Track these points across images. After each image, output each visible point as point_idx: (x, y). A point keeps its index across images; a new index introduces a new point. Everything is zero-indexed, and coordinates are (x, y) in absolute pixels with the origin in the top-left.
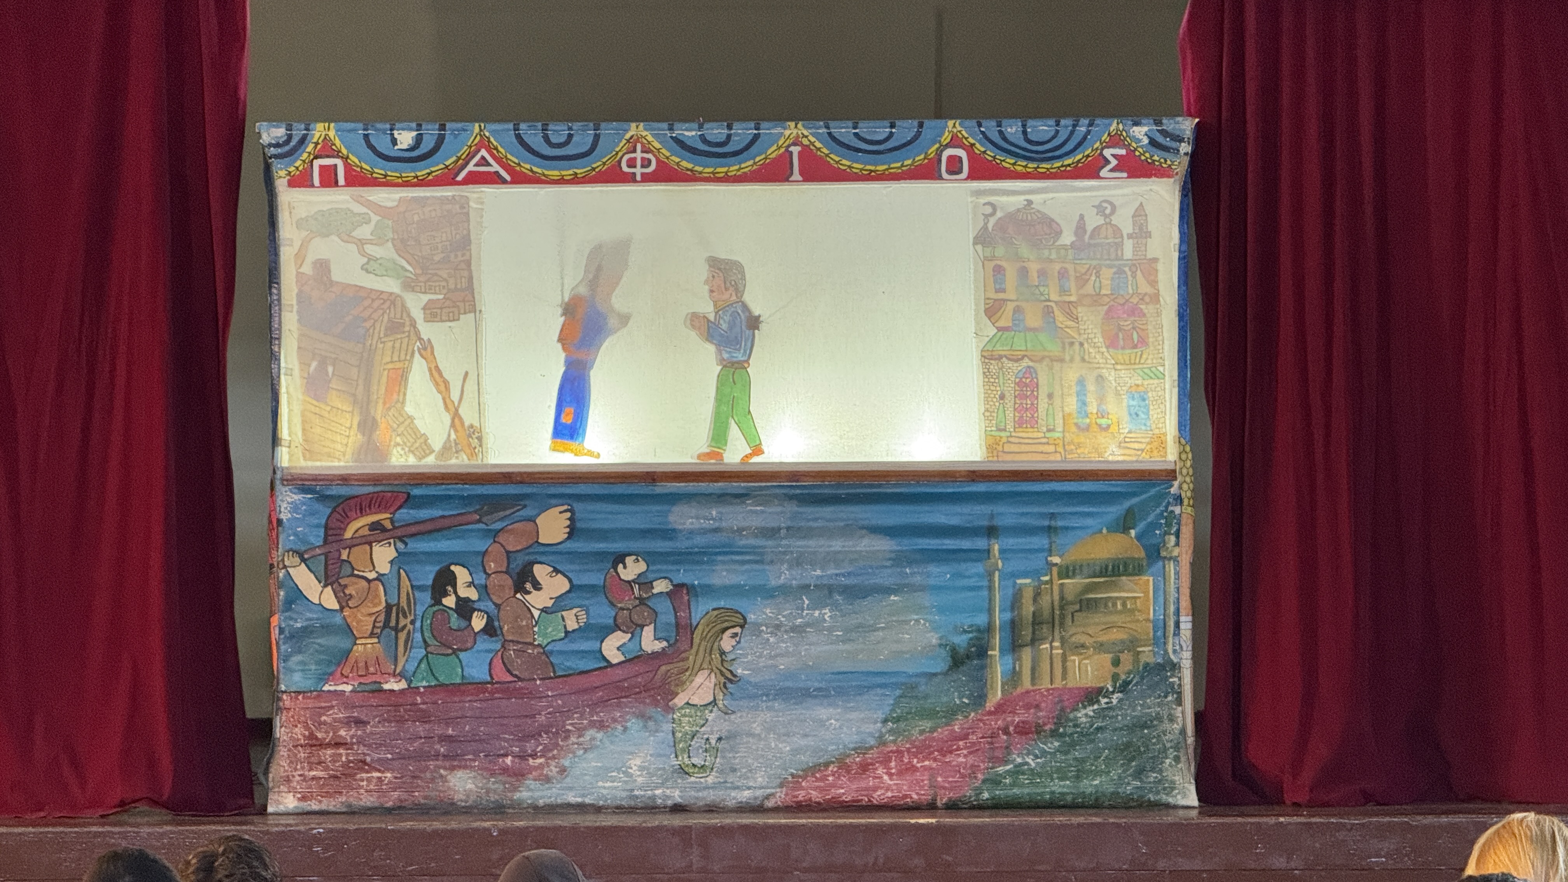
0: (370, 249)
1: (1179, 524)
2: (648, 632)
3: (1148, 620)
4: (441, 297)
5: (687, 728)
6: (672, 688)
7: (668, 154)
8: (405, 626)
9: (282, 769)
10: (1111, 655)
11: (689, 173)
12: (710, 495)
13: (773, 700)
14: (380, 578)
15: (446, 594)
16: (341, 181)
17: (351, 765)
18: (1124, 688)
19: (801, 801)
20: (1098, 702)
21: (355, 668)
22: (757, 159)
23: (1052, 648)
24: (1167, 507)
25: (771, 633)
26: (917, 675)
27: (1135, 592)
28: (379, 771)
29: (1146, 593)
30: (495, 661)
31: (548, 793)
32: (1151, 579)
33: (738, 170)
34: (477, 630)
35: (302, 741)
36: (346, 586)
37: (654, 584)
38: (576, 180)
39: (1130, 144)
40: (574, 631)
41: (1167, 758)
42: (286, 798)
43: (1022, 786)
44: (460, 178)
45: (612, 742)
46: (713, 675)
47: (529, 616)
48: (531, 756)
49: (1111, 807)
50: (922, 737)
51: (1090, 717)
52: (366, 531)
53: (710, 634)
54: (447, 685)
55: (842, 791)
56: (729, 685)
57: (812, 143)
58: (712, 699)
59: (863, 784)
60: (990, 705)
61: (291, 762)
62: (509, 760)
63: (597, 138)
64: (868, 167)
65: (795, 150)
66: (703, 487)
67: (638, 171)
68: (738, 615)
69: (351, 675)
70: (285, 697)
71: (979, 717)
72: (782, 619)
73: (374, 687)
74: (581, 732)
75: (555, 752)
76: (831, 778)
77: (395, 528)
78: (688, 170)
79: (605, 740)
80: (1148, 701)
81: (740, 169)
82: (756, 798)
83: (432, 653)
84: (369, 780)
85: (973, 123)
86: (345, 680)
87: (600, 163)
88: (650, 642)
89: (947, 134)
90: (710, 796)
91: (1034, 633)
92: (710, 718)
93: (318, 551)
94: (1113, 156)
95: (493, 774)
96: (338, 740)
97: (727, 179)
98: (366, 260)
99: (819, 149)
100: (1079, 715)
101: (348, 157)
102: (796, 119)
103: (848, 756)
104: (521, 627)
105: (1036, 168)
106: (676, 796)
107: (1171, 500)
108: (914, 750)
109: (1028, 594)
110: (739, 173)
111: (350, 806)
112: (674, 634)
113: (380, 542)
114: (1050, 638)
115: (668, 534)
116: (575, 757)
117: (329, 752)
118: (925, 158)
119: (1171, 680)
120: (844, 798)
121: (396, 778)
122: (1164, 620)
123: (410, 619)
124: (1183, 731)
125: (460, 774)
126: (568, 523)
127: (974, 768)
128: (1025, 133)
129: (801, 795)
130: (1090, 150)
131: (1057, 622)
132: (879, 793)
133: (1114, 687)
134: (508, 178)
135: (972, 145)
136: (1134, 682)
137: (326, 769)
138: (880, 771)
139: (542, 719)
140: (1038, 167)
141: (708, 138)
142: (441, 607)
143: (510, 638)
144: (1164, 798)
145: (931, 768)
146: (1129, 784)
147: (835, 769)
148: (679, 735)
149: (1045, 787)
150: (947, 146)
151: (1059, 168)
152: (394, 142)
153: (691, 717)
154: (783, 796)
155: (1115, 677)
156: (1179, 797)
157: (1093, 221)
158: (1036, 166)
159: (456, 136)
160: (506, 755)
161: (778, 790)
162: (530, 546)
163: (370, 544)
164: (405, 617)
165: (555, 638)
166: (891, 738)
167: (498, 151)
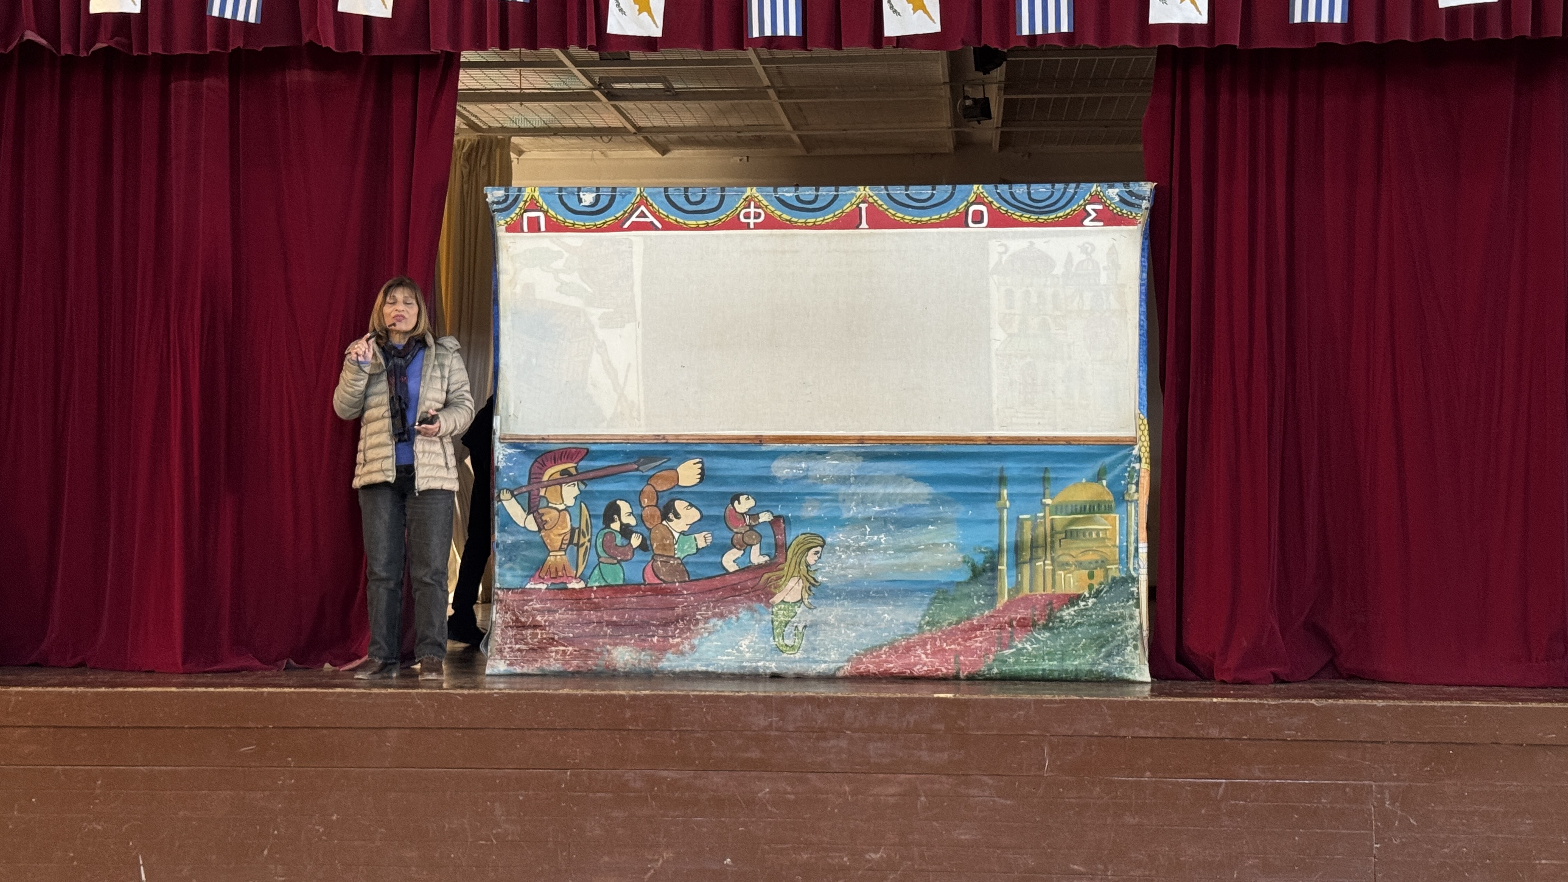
0: (562, 276)
1: (1138, 476)
2: (755, 549)
3: (1115, 546)
4: (611, 310)
5: (782, 618)
6: (772, 590)
7: (773, 209)
8: (583, 544)
9: (496, 644)
10: (1087, 571)
11: (788, 222)
12: (800, 452)
13: (844, 599)
14: (567, 509)
15: (613, 521)
16: (543, 228)
17: (544, 641)
18: (1097, 594)
19: (862, 672)
20: (1078, 605)
21: (549, 573)
22: (837, 213)
23: (1044, 564)
24: (1129, 464)
25: (843, 551)
26: (946, 584)
27: (1106, 525)
28: (564, 646)
29: (1114, 526)
30: (647, 568)
31: (682, 663)
32: (1118, 516)
33: (823, 221)
34: (634, 546)
35: (511, 624)
36: (543, 515)
37: (760, 515)
38: (708, 227)
39: (1105, 202)
40: (703, 548)
41: (1128, 646)
42: (499, 664)
43: (1022, 664)
44: (626, 226)
45: (729, 628)
46: (801, 581)
47: (671, 537)
48: (671, 637)
49: (1087, 681)
50: (949, 628)
51: (1072, 615)
52: (558, 476)
53: (799, 552)
54: (612, 586)
55: (891, 665)
56: (812, 588)
57: (876, 201)
58: (800, 598)
59: (907, 661)
60: (999, 605)
61: (503, 638)
62: (655, 639)
63: (723, 197)
64: (916, 219)
65: (864, 206)
66: (795, 446)
67: (752, 221)
68: (820, 539)
69: (546, 577)
70: (499, 592)
71: (991, 614)
72: (851, 542)
73: (561, 586)
74: (707, 620)
75: (688, 634)
76: (884, 656)
77: (578, 474)
78: (787, 220)
79: (725, 628)
80: (1115, 604)
81: (824, 220)
82: (830, 670)
83: (603, 563)
84: (557, 652)
85: (991, 187)
86: (542, 580)
87: (724, 216)
88: (757, 557)
89: (972, 194)
90: (798, 668)
91: (1031, 554)
92: (798, 612)
93: (524, 489)
94: (1094, 210)
95: (643, 650)
96: (537, 624)
97: (815, 227)
98: (559, 284)
99: (881, 206)
100: (1064, 614)
101: (547, 211)
102: (865, 184)
103: (897, 640)
104: (665, 545)
105: (1037, 219)
106: (773, 667)
107: (1133, 459)
108: (944, 637)
109: (1028, 526)
110: (823, 223)
111: (543, 670)
112: (773, 551)
113: (567, 483)
114: (1044, 558)
115: (770, 480)
116: (702, 638)
117: (530, 631)
118: (957, 212)
119: (1132, 589)
120: (893, 671)
121: (575, 651)
122: (1127, 546)
123: (588, 538)
124: (1140, 627)
125: (620, 649)
126: (700, 471)
127: (988, 651)
128: (1029, 193)
129: (862, 668)
130: (1076, 206)
131: (1048, 547)
132: (918, 667)
133: (1090, 594)
134: (660, 226)
135: (991, 202)
136: (1105, 590)
137: (527, 644)
138: (920, 651)
139: (679, 610)
140: (1038, 218)
141: (801, 198)
142: (610, 530)
143: (658, 553)
144: (1125, 675)
145: (956, 651)
146: (1100, 664)
147: (887, 650)
148: (776, 623)
149: (1039, 665)
150: (973, 203)
151: (1053, 219)
152: (580, 200)
153: (785, 610)
154: (849, 668)
155: (1091, 587)
156: (1137, 675)
157: (1078, 257)
158: (1037, 217)
159: (623, 197)
160: (653, 636)
161: (846, 664)
162: (672, 488)
163: (561, 484)
164: (585, 537)
165: (690, 553)
166: (928, 628)
167: (653, 207)
